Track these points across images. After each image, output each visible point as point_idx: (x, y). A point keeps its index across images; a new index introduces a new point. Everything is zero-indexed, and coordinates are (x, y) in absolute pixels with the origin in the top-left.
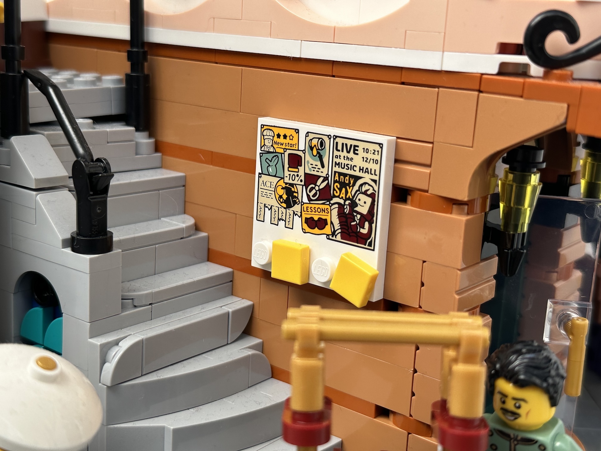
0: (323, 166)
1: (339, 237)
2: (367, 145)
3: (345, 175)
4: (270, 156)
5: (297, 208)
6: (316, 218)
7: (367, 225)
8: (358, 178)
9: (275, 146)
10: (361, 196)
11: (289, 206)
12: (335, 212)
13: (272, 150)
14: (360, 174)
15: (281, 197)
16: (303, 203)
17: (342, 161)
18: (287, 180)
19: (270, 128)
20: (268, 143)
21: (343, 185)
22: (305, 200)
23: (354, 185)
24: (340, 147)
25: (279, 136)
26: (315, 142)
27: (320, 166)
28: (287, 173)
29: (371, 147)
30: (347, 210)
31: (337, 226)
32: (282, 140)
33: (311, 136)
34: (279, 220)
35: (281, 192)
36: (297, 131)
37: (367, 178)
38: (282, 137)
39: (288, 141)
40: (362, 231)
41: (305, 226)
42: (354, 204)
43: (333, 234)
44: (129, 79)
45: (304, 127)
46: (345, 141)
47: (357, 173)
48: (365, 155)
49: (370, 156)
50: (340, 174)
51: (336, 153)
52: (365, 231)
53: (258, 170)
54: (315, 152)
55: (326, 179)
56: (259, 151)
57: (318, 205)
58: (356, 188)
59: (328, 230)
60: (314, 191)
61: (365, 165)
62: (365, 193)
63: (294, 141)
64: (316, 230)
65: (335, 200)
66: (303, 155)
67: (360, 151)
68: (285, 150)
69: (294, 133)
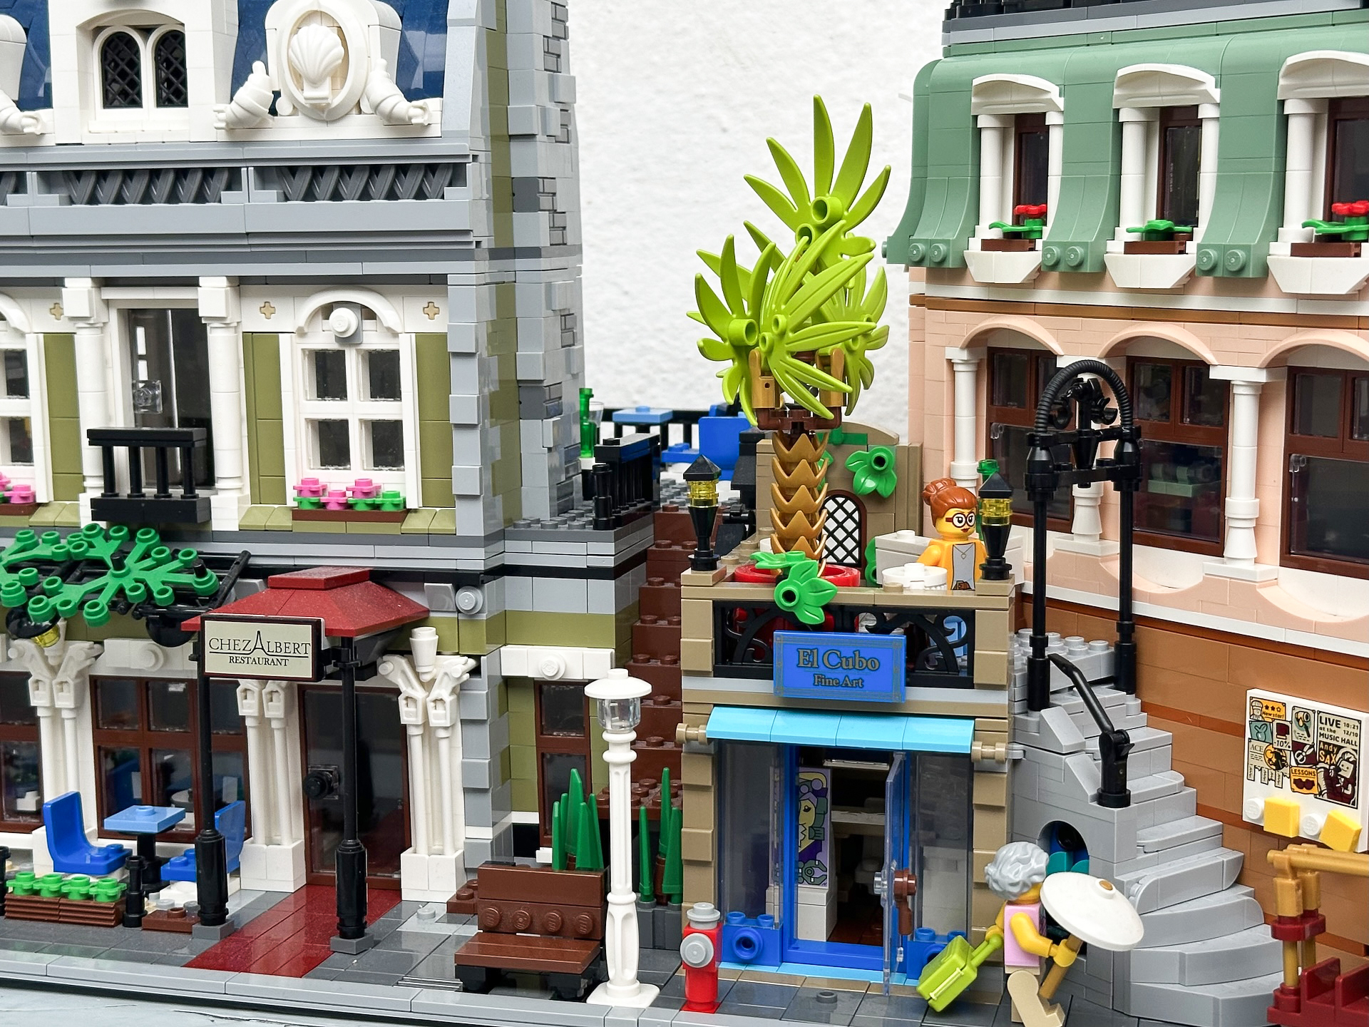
0: (1309, 736)
1: (1325, 797)
2: (1347, 721)
3: (1329, 744)
4: (1259, 724)
5: (1286, 770)
6: (1304, 780)
7: (1350, 786)
8: (1340, 748)
9: (1264, 716)
10: (1344, 762)
11: (1278, 768)
12: (1321, 775)
13: (1260, 719)
14: (1343, 744)
15: (1270, 760)
16: (1291, 767)
17: (1326, 732)
18: (1275, 746)
19: (1259, 700)
20: (1257, 713)
21: (1328, 753)
22: (1293, 763)
23: (1337, 753)
24: (1324, 721)
25: (1267, 707)
26: (1301, 715)
27: (1306, 735)
28: (1275, 740)
29: (1352, 723)
30: (1332, 774)
31: (1323, 787)
32: (1270, 711)
33: (1297, 710)
34: (1269, 780)
35: (1270, 756)
36: (1284, 705)
37: (1349, 748)
38: (1270, 709)
39: (1275, 712)
40: (1346, 791)
41: (1294, 786)
42: (1338, 769)
43: (1320, 794)
44: (1118, 647)
45: (1291, 701)
46: (1328, 716)
47: (1340, 744)
48: (1347, 729)
49: (1350, 730)
50: (1325, 743)
51: (1320, 725)
52: (1349, 792)
53: (1248, 735)
54: (1301, 724)
55: (1312, 746)
56: (1248, 719)
57: (1307, 768)
58: (1339, 755)
59: (1315, 790)
60: (1301, 757)
61: (1347, 737)
62: (1347, 760)
63: (1282, 713)
64: (1304, 790)
65: (1320, 765)
66: (1290, 725)
67: (1342, 725)
68: (1274, 720)
69: (1281, 705)
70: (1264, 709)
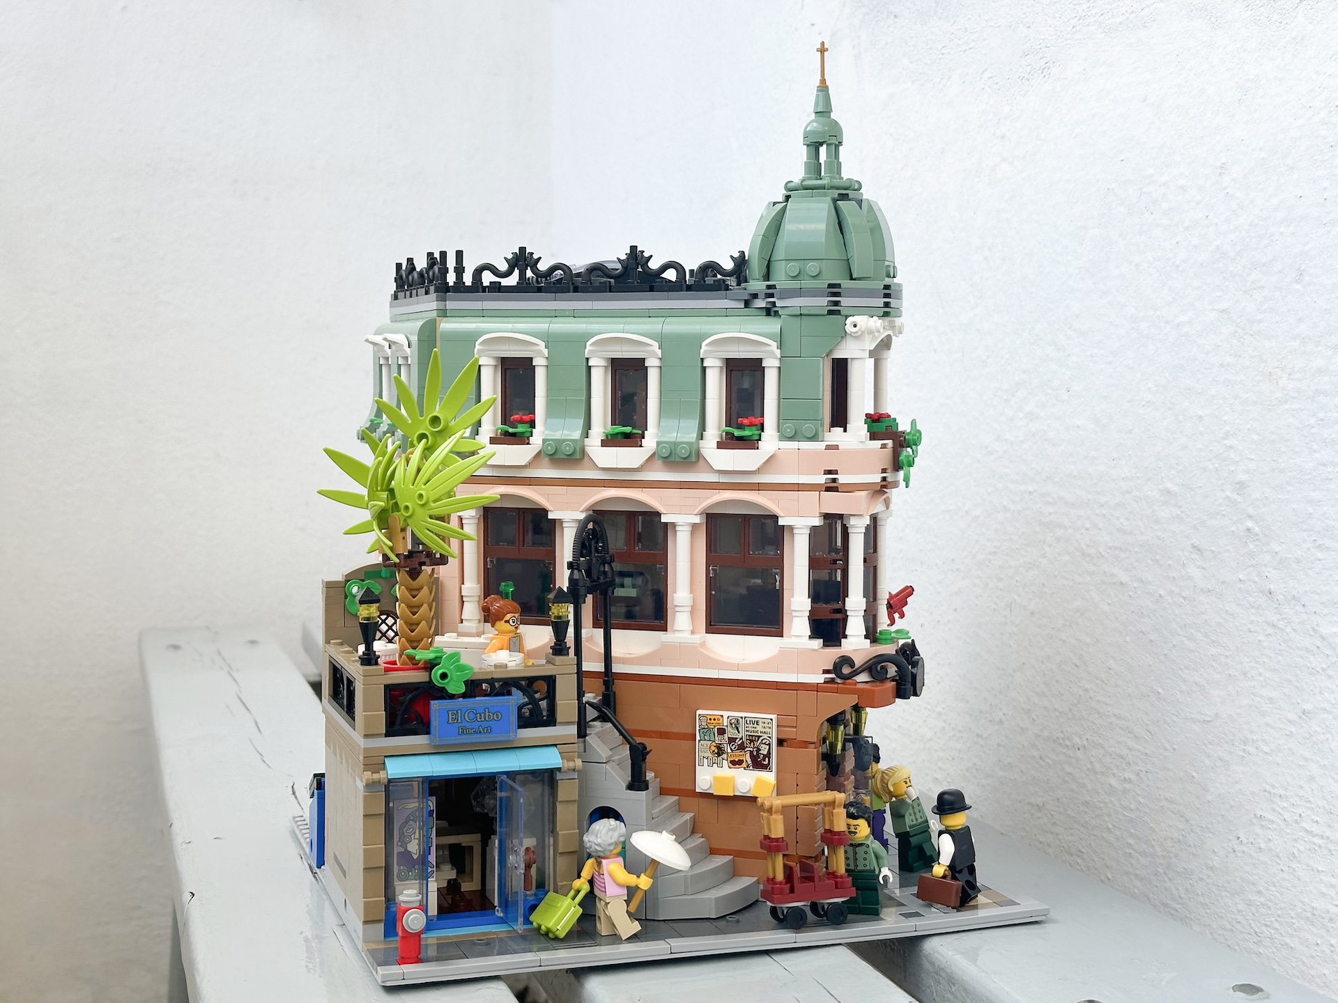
0: (739, 732)
1: (751, 768)
2: (763, 720)
3: (752, 736)
4: (705, 730)
5: (724, 756)
6: (737, 760)
7: (767, 759)
8: (759, 737)
9: (708, 725)
10: (762, 745)
11: (719, 756)
12: (748, 755)
13: (706, 727)
14: (762, 735)
15: (714, 751)
16: (728, 753)
17: (750, 729)
18: (717, 742)
19: (704, 716)
20: (704, 724)
21: (751, 741)
22: (729, 751)
23: (758, 740)
24: (748, 722)
25: (710, 719)
26: (733, 721)
27: (737, 732)
28: (717, 738)
29: (766, 721)
30: (755, 753)
31: (750, 762)
32: (712, 721)
33: (730, 718)
34: (713, 763)
35: (713, 748)
36: (722, 716)
37: (765, 736)
39: (716, 721)
40: (764, 763)
41: (730, 765)
42: (758, 750)
43: (748, 766)
44: (602, 695)
45: (726, 714)
46: (751, 719)
47: (760, 734)
48: (764, 725)
49: (766, 725)
50: (749, 736)
51: (746, 725)
52: (766, 763)
53: (698, 738)
54: (734, 726)
55: (742, 738)
56: (698, 728)
57: (738, 753)
58: (760, 741)
59: (744, 765)
60: (734, 746)
61: (764, 730)
62: (765, 744)
63: (721, 721)
64: (737, 766)
65: (747, 749)
66: (726, 728)
67: (760, 723)
68: (715, 726)
69: (720, 717)
70: (708, 721)
